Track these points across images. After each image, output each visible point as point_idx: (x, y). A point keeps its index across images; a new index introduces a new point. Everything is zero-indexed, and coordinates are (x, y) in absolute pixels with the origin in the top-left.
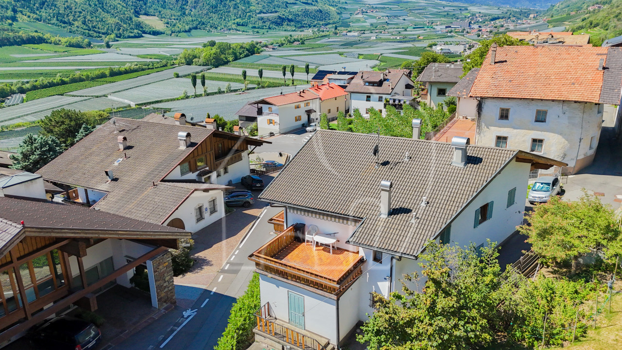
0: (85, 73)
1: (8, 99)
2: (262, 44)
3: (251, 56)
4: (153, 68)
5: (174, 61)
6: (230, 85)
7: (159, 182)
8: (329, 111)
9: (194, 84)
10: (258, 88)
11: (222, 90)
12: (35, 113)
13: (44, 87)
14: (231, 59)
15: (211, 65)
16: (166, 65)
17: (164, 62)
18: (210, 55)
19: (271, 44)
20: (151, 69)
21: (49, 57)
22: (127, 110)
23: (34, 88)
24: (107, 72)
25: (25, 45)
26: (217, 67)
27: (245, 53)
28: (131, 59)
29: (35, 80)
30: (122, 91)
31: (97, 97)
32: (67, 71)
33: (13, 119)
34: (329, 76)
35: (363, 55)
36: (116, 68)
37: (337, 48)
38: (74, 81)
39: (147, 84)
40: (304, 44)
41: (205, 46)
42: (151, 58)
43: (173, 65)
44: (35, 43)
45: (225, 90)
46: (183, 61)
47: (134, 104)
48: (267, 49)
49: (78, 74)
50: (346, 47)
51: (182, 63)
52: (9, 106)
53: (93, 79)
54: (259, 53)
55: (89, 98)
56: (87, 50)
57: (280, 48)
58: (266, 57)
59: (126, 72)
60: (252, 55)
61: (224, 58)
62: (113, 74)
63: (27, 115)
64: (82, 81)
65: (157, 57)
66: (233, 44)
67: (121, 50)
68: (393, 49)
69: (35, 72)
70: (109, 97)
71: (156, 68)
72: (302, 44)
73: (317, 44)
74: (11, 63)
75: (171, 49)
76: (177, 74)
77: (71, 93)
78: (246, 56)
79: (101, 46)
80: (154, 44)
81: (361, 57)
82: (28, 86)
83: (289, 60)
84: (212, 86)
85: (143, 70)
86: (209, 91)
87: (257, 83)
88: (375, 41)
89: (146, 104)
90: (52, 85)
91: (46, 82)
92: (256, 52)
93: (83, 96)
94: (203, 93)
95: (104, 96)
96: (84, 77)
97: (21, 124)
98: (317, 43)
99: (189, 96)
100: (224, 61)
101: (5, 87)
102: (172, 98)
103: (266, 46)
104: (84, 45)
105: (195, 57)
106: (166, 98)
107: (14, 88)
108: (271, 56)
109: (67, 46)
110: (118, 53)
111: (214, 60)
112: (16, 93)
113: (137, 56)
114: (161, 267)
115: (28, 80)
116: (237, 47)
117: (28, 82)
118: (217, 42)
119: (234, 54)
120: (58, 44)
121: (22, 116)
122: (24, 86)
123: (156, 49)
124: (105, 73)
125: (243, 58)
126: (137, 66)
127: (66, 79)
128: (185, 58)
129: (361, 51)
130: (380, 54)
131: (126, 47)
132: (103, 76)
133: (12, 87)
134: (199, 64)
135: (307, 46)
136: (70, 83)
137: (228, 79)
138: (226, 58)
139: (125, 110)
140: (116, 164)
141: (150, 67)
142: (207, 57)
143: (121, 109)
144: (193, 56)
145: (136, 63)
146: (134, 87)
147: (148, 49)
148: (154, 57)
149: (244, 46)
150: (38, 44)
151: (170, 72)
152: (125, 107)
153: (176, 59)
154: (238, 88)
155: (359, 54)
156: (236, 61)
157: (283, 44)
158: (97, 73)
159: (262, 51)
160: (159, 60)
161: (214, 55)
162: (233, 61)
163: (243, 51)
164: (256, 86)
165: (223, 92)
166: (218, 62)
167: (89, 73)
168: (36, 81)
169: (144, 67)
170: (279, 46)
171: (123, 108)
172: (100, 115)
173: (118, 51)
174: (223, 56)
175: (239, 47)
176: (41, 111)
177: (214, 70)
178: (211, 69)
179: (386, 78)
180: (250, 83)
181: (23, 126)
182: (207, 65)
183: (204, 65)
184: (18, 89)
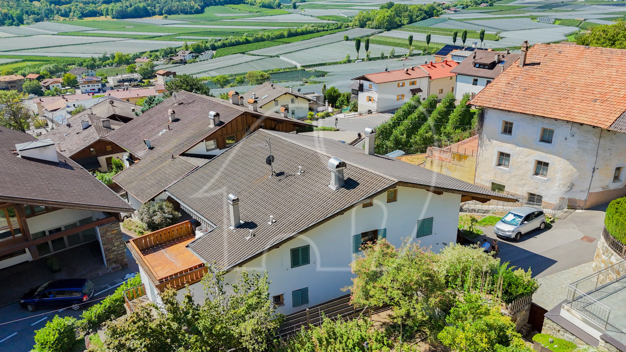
0: (266, 34)
1: (202, 55)
2: (444, 6)
3: (428, 19)
4: (327, 30)
5: (349, 23)
6: (394, 50)
7: (178, 156)
8: (441, 91)
9: (358, 48)
10: (424, 55)
11: (385, 55)
12: (218, 69)
13: (232, 45)
14: (406, 22)
15: (384, 28)
16: (340, 28)
17: (339, 24)
18: (384, 18)
19: (455, 6)
20: (326, 30)
21: (243, 17)
22: (292, 71)
23: (224, 46)
24: (286, 34)
25: (227, 5)
26: (389, 30)
27: (422, 16)
28: (311, 20)
29: (225, 38)
30: (293, 52)
31: (271, 57)
32: (254, 31)
33: (200, 73)
34: (455, 52)
35: (561, 20)
36: (294, 29)
37: (529, 11)
38: (257, 40)
39: (317, 46)
40: (492, 6)
41: (382, 8)
42: (329, 20)
43: (347, 27)
44: (234, 4)
45: (389, 55)
46: (357, 23)
47: (300, 65)
48: (449, 11)
49: (260, 35)
50: (542, 10)
51: (356, 26)
52: (201, 61)
53: (273, 39)
54: (438, 16)
55: (264, 57)
56: (277, 11)
57: (463, 11)
58: (444, 20)
59: (303, 33)
60: (429, 17)
61: (398, 21)
62: (291, 35)
63: (212, 70)
64: (263, 41)
65: (334, 19)
66: (411, 5)
67: (305, 11)
68: (604, 14)
69: (229, 31)
70: (281, 58)
71: (330, 30)
72: (490, 6)
73: (508, 6)
74: (213, 22)
75: (349, 11)
76: (346, 37)
77: (251, 52)
78: (422, 19)
79: (288, 7)
80: (336, 6)
81: (558, 22)
82: (219, 43)
83: (469, 25)
84: (375, 50)
85: (318, 31)
86: (372, 56)
87: (423, 49)
88: (583, 4)
89: (309, 66)
90: (238, 43)
91: (233, 41)
92: (434, 15)
93: (260, 56)
94: (366, 58)
95: (277, 56)
96: (265, 37)
97: (205, 78)
98: (509, 4)
99: (351, 61)
100: (397, 24)
101: (200, 44)
102: (335, 61)
103: (448, 8)
104: (274, 6)
105: (369, 19)
106: (330, 61)
107: (208, 45)
108: (450, 19)
109: (260, 7)
110: (301, 14)
111: (387, 23)
112: (209, 50)
113: (318, 17)
114: (108, 234)
115: (220, 38)
116: (415, 10)
117: (220, 40)
118: (395, 3)
119: (411, 17)
120: (253, 5)
121: (208, 71)
122: (216, 44)
123: (337, 10)
124: (283, 34)
125: (419, 21)
126: (313, 28)
127: (250, 39)
128: (359, 20)
129: (559, 15)
130: (583, 19)
131: (310, 8)
132: (281, 36)
133: (207, 44)
134: (372, 27)
135: (496, 8)
136: (253, 43)
137: (396, 43)
138: (400, 21)
139: (290, 72)
140: (160, 134)
141: (325, 29)
142: (380, 20)
143: (288, 70)
144: (368, 18)
145: (313, 25)
146: (305, 49)
147: (329, 10)
148: (332, 18)
149: (422, 8)
150: (237, 4)
151: (341, 35)
152: (292, 68)
153: (351, 21)
154: (402, 54)
155: (556, 19)
156: (411, 25)
157: (467, 6)
158: (277, 33)
159: (441, 14)
160: (334, 22)
161: (388, 18)
162: (407, 24)
163: (421, 14)
164: (421, 52)
165: (386, 57)
166: (392, 25)
167: (270, 34)
168: (227, 39)
169: (319, 29)
170: (463, 8)
171: (289, 68)
172: (261, 76)
173: (303, 12)
174: (397, 19)
175: (417, 9)
176: (224, 67)
177: (386, 34)
178: (383, 32)
179: (503, 59)
180: (416, 49)
181: (207, 80)
182: (379, 28)
183: (376, 28)
184: (211, 46)
